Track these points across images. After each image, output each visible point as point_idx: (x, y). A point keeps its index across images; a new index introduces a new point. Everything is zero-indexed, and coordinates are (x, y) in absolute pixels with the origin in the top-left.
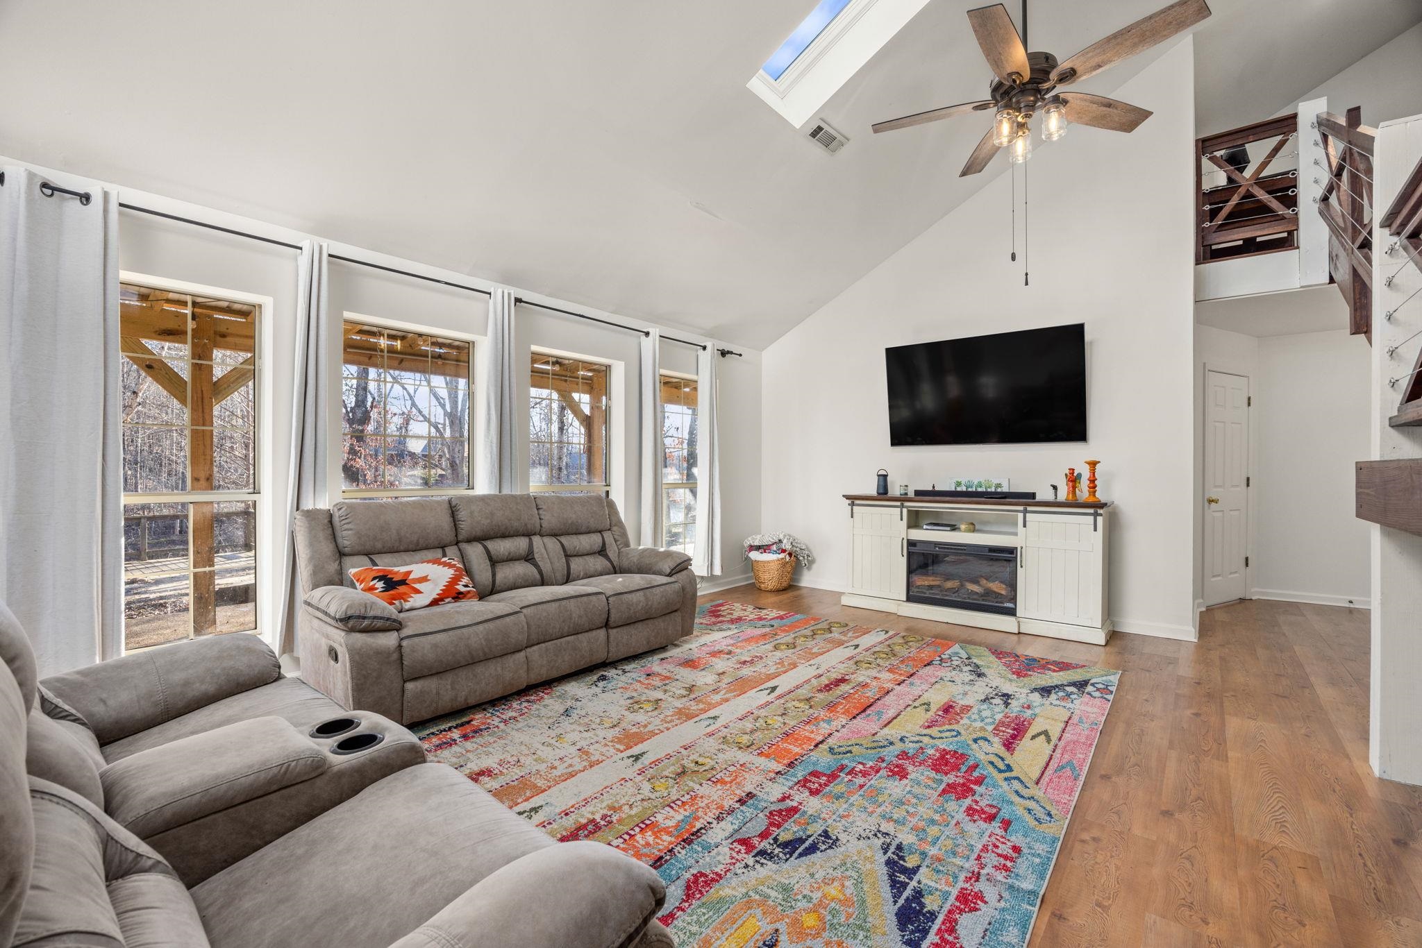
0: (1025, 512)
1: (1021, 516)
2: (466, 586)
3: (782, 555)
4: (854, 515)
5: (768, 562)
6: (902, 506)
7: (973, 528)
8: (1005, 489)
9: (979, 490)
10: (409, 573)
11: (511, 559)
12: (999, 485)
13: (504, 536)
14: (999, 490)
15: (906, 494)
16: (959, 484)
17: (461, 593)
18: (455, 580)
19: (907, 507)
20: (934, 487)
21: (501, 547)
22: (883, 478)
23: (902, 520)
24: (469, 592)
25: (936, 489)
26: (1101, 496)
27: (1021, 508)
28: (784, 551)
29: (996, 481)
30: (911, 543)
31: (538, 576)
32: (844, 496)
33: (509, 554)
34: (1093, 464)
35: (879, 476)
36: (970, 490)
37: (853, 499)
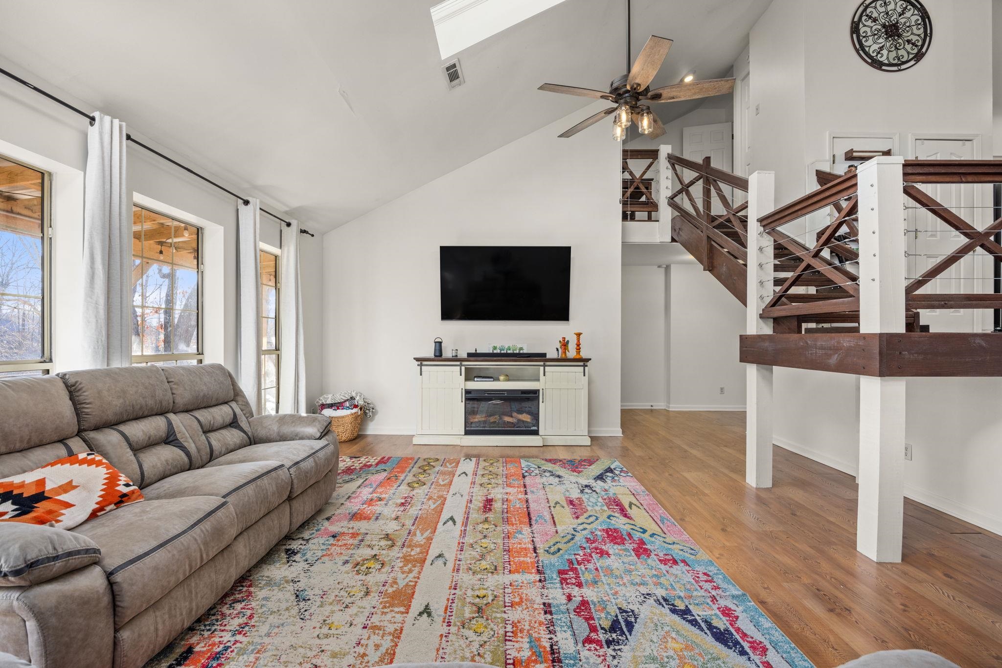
0: (544, 366)
1: (542, 368)
2: (127, 485)
3: (355, 410)
4: (423, 373)
5: (343, 417)
6: (461, 365)
7: (509, 378)
8: (525, 351)
9: (509, 352)
10: (41, 482)
11: (151, 444)
12: (521, 349)
13: (137, 418)
14: (521, 352)
15: (457, 356)
16: (495, 348)
17: (125, 495)
18: (112, 481)
19: (464, 365)
20: (476, 350)
21: (138, 430)
22: (439, 345)
23: (461, 375)
24: (133, 492)
25: (478, 352)
26: (584, 354)
27: (542, 363)
28: (356, 406)
29: (519, 346)
30: (468, 392)
31: (186, 459)
32: (414, 358)
33: (149, 438)
34: (579, 335)
35: (435, 342)
36: (502, 352)
37: (420, 360)
